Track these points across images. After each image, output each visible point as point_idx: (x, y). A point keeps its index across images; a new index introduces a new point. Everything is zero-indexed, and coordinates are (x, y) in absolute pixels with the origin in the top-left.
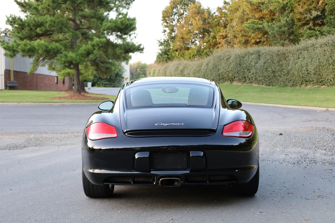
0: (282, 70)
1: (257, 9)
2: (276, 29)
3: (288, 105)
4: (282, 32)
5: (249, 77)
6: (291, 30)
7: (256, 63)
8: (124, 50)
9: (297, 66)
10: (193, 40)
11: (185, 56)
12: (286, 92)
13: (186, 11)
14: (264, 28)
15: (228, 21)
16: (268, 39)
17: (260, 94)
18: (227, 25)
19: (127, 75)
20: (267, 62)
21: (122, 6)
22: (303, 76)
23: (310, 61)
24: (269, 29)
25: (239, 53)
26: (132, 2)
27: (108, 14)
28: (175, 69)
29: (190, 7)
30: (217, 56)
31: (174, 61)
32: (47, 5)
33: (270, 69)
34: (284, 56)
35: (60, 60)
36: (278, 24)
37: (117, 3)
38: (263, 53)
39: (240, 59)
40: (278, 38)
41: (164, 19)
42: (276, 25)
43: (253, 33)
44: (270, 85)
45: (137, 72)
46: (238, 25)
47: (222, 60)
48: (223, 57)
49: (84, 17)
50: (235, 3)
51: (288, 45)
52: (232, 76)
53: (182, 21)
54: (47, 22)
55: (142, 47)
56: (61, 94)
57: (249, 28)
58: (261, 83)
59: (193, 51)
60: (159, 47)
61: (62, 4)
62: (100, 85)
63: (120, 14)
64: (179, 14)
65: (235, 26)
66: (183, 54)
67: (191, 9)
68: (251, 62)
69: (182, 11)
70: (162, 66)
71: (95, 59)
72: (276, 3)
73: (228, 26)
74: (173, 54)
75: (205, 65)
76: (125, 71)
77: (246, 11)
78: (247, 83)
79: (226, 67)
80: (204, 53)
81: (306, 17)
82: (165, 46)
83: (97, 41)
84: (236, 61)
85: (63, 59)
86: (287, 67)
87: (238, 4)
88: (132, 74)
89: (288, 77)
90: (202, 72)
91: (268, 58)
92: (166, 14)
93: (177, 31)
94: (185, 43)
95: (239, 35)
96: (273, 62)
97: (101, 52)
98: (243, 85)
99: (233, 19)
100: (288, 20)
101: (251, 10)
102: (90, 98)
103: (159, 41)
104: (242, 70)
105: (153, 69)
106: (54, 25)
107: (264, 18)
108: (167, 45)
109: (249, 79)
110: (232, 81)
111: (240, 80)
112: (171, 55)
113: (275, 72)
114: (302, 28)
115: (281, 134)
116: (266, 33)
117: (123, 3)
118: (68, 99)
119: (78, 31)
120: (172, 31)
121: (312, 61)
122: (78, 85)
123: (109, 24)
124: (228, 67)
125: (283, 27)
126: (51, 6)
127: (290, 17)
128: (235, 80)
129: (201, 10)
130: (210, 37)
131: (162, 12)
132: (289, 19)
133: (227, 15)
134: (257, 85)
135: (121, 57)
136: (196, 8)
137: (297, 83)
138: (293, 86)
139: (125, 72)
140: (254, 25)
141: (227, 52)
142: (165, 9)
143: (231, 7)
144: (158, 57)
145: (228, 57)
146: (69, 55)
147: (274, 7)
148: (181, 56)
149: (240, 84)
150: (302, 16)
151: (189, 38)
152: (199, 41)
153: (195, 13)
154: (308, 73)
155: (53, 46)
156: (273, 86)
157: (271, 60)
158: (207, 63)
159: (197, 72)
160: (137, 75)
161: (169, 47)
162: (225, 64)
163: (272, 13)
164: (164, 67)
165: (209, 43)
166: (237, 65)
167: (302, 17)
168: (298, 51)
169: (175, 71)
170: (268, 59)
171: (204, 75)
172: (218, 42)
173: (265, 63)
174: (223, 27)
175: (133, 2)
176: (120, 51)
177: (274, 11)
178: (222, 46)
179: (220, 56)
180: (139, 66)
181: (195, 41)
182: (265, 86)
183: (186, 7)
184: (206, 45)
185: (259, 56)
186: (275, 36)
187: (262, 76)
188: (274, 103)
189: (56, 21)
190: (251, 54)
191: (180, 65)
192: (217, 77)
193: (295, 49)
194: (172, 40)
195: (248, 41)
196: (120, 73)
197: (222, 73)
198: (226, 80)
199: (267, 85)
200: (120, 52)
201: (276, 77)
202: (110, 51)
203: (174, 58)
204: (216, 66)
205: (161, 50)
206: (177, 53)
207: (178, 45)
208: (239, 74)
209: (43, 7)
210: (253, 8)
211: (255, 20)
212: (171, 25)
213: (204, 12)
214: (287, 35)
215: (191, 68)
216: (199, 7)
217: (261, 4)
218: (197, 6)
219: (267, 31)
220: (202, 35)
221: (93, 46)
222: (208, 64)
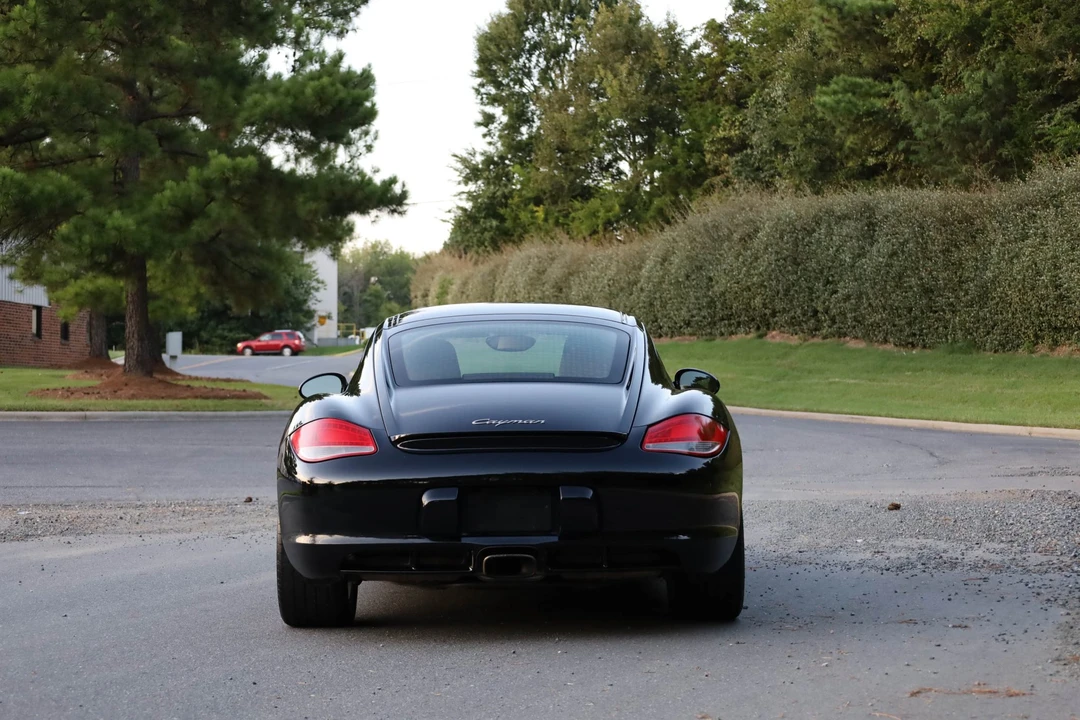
0: (961, 282)
1: (869, 32)
2: (944, 115)
3: (977, 422)
4: (968, 130)
5: (834, 312)
6: (1005, 119)
7: (859, 256)
8: (328, 200)
9: (1017, 268)
10: (608, 157)
11: (573, 225)
12: (974, 374)
13: (577, 38)
14: (896, 111)
15: (750, 80)
16: (912, 158)
17: (874, 380)
18: (747, 96)
19: (326, 300)
20: (903, 252)
21: (315, 23)
22: (1041, 310)
23: (1067, 251)
24: (917, 116)
25: (793, 213)
26: (358, 6)
27: (263, 58)
28: (531, 279)
29: (595, 20)
30: (705, 225)
31: (525, 245)
32: (28, 27)
33: (913, 281)
34: (965, 229)
35: (77, 242)
36: (953, 97)
37: (296, 10)
38: (886, 213)
39: (797, 238)
40: (951, 155)
41: (486, 69)
42: (941, 100)
43: (849, 132)
44: (913, 346)
45: (368, 291)
46: (790, 96)
47: (723, 241)
48: (726, 231)
49: (168, 69)
50: (780, 6)
51: (986, 182)
52: (765, 305)
53: (561, 75)
54: (25, 92)
55: (397, 189)
56: (63, 377)
57: (833, 110)
58: (881, 337)
59: (608, 203)
60: (463, 185)
61: (86, 19)
62: (213, 344)
63: (309, 57)
64: (549, 48)
65: (779, 101)
66: (566, 216)
67: (598, 31)
68: (837, 250)
69: (560, 37)
70: (476, 263)
71: (213, 239)
72: (942, 10)
73: (751, 101)
74: (524, 216)
75: (656, 262)
76: (320, 285)
77: (822, 40)
78: (825, 338)
79: (739, 270)
80: (651, 213)
81: (1063, 69)
82: (488, 183)
83: (223, 166)
84: (777, 244)
85: (86, 238)
86: (978, 273)
87: (793, 13)
88: (345, 297)
89: (984, 313)
90: (642, 290)
91: (906, 236)
92: (492, 47)
93: (540, 119)
94: (571, 170)
95: (796, 139)
96: (924, 250)
97: (234, 211)
98: (806, 343)
99: (770, 72)
100: (990, 81)
101: (842, 37)
102: (188, 394)
103: (463, 161)
104: (804, 284)
105: (439, 276)
106: (52, 101)
107: (896, 72)
108: (498, 178)
109: (833, 321)
110: (763, 329)
111: (794, 324)
112: (516, 218)
113: (932, 292)
114: (1047, 115)
115: (896, 507)
116: (904, 131)
117: (320, 11)
118: (102, 397)
119: (144, 124)
120: (519, 117)
121: (1073, 249)
122: (141, 339)
123: (270, 100)
124: (748, 271)
125: (973, 108)
126: (42, 30)
127: (997, 67)
128: (776, 323)
129: (641, 36)
130: (675, 144)
131: (478, 40)
132: (994, 75)
133: (746, 54)
134: (862, 345)
135: (315, 228)
136: (617, 23)
137: (1018, 337)
138: (1004, 346)
139: (317, 290)
140: (854, 99)
141: (743, 209)
142: (490, 28)
143: (765, 24)
144: (459, 225)
145: (748, 229)
146: (109, 223)
147: (936, 28)
148: (557, 223)
149: (795, 340)
150: (1045, 66)
151: (592, 150)
152: (633, 164)
153: (614, 48)
154: (1061, 297)
155: (50, 188)
156: (924, 347)
157: (918, 243)
158: (660, 254)
159: (622, 289)
160: (366, 301)
161: (506, 186)
162: (737, 258)
163: (928, 51)
164: (484, 268)
165: (671, 171)
166: (782, 261)
167: (1047, 70)
168: (1020, 208)
169: (531, 285)
170: (907, 241)
171: (651, 305)
172: (710, 167)
173: (894, 254)
174: (731, 103)
175: (363, 9)
176: (313, 206)
177: (936, 42)
178: (727, 183)
179: (714, 226)
180: (378, 265)
181: (618, 159)
182: (896, 349)
183: (578, 19)
184: (661, 178)
185: (871, 225)
186: (940, 145)
187: (885, 309)
188: (924, 415)
189: (64, 87)
190: (839, 217)
191: (553, 259)
192: (704, 313)
193: (1008, 201)
194: (520, 157)
195: (833, 162)
196: (299, 293)
197: (723, 294)
198: (739, 323)
199: (901, 345)
200: (310, 211)
201: (936, 312)
202: (271, 205)
203: (526, 232)
204: (700, 268)
205: (471, 196)
206: (540, 212)
207: (544, 179)
208: (791, 301)
209: (9, 33)
210: (849, 32)
211: (859, 80)
212: (513, 94)
213: (651, 42)
214: (988, 143)
215: (597, 273)
216: (630, 20)
217: (882, 13)
218: (622, 17)
219: (907, 122)
220: (642, 136)
221: (207, 185)
222: (665, 260)
